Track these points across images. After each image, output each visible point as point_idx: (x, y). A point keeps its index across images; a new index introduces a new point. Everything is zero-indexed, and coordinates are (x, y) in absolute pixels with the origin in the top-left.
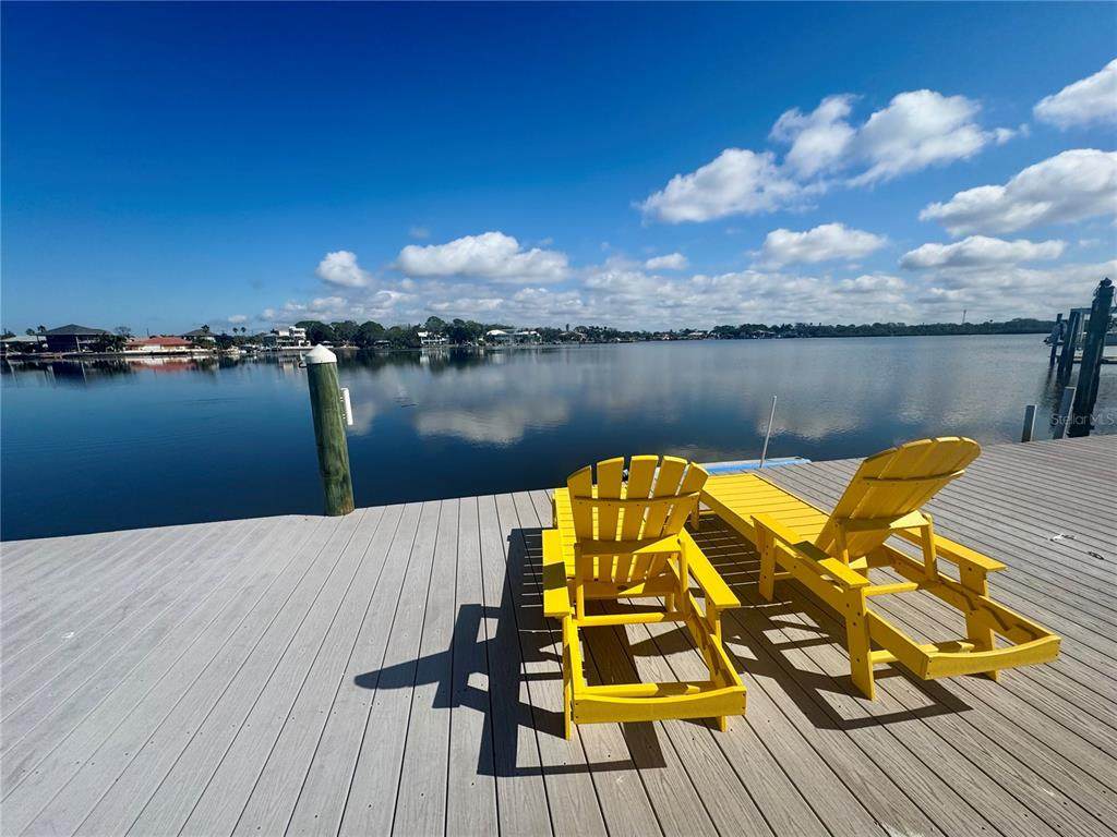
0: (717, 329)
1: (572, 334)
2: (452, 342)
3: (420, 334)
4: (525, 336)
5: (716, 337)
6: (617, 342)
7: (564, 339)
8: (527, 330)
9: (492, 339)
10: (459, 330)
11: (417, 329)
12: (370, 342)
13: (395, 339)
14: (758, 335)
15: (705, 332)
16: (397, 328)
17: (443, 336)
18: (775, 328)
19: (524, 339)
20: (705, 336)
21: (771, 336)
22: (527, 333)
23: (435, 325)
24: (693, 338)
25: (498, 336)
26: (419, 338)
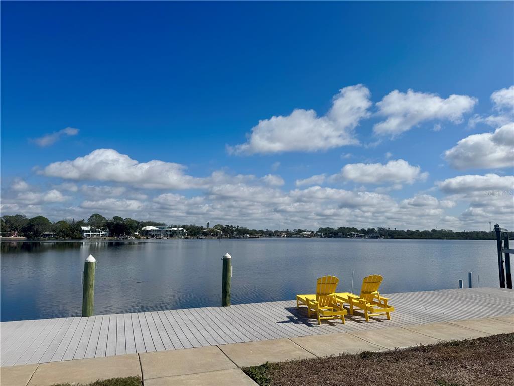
0: (321, 230)
1: (211, 231)
2: (111, 235)
3: (83, 228)
4: (174, 232)
5: (321, 237)
6: (247, 237)
7: (205, 234)
8: (175, 226)
9: (146, 233)
10: (118, 224)
11: (81, 223)
12: (37, 233)
13: (61, 231)
14: (352, 235)
15: (313, 232)
16: (62, 223)
17: (103, 230)
18: (363, 230)
19: (173, 234)
20: (313, 234)
21: (361, 237)
22: (175, 229)
23: (97, 221)
24: (304, 236)
25: (151, 231)
26: (82, 231)
